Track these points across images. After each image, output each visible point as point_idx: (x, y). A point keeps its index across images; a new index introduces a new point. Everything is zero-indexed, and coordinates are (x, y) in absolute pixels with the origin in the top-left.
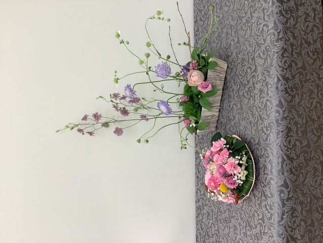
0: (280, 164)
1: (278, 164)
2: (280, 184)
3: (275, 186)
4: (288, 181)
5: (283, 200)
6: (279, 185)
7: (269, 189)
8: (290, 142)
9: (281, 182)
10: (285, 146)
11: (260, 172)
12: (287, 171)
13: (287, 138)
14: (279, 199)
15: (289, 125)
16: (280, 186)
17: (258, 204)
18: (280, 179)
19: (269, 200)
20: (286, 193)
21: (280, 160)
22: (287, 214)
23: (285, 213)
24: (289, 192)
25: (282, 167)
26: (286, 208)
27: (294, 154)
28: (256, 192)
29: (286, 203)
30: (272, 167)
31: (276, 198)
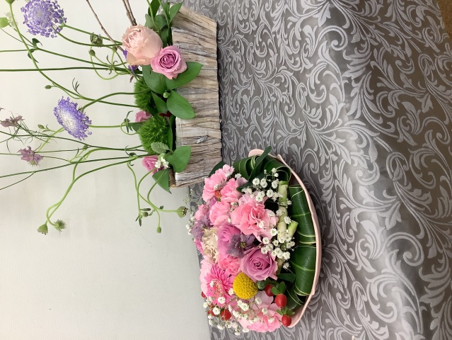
0: (376, 166)
1: (370, 167)
2: (389, 225)
3: (378, 236)
4: (411, 211)
5: (415, 270)
6: (389, 227)
7: (364, 249)
8: (385, 103)
9: (393, 219)
10: (376, 116)
11: (330, 215)
12: (401, 181)
13: (375, 94)
14: (399, 271)
15: (373, 63)
16: (393, 230)
17: (348, 311)
18: (387, 209)
19: (373, 285)
20: (417, 246)
21: (373, 155)
22: (439, 315)
23: (433, 313)
24: (424, 242)
25: (383, 173)
26: (430, 293)
27: (407, 135)
28: (333, 279)
29: (425, 278)
30: (355, 185)
31: (389, 270)
